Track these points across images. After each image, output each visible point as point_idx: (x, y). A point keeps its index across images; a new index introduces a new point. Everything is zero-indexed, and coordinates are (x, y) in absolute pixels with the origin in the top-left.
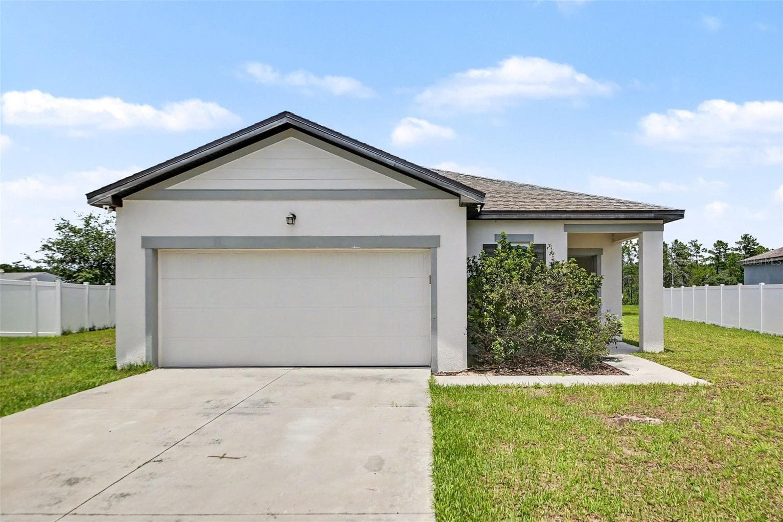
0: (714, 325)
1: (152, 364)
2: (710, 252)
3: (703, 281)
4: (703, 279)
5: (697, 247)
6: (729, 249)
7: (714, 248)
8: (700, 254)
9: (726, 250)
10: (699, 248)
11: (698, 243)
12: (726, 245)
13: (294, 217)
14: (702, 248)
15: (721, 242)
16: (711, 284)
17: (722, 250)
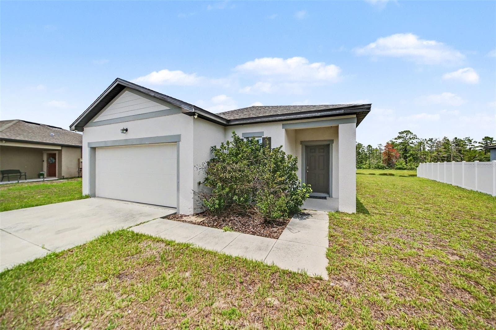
0: (458, 186)
1: (93, 195)
2: (479, 143)
3: (474, 158)
4: (474, 157)
5: (470, 141)
6: (494, 141)
7: (482, 141)
8: (472, 144)
9: (491, 141)
10: (471, 141)
11: (471, 139)
12: (492, 139)
13: (127, 130)
14: (473, 141)
15: (487, 137)
16: (480, 160)
17: (489, 141)
